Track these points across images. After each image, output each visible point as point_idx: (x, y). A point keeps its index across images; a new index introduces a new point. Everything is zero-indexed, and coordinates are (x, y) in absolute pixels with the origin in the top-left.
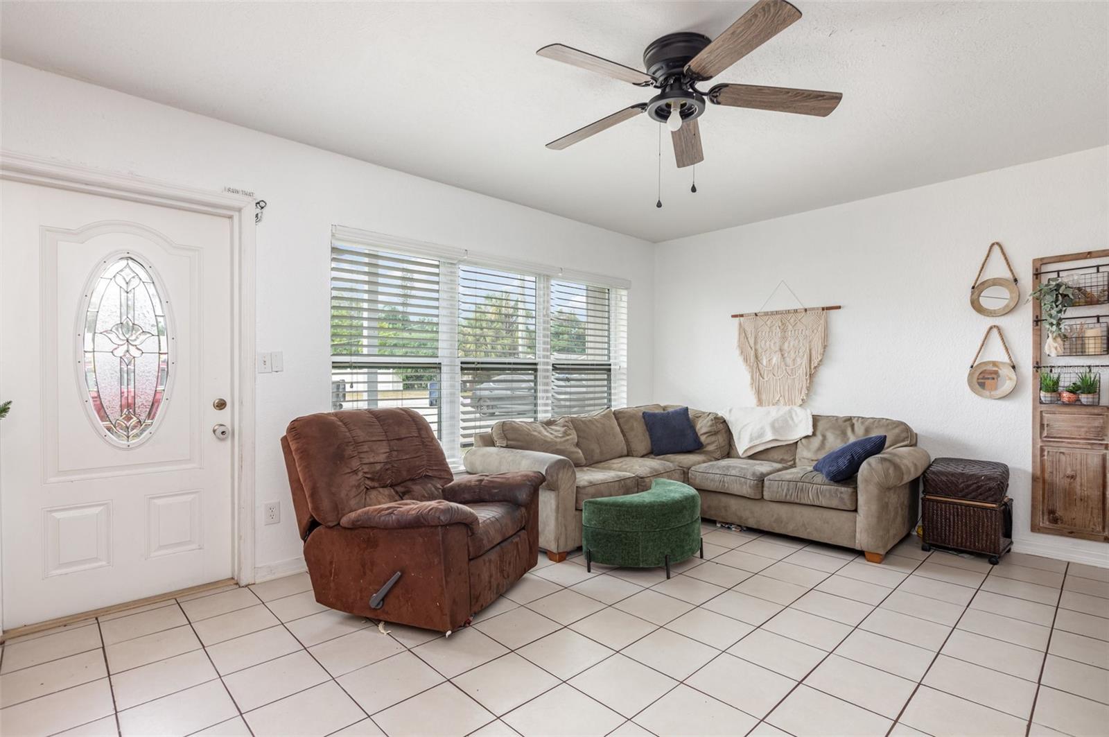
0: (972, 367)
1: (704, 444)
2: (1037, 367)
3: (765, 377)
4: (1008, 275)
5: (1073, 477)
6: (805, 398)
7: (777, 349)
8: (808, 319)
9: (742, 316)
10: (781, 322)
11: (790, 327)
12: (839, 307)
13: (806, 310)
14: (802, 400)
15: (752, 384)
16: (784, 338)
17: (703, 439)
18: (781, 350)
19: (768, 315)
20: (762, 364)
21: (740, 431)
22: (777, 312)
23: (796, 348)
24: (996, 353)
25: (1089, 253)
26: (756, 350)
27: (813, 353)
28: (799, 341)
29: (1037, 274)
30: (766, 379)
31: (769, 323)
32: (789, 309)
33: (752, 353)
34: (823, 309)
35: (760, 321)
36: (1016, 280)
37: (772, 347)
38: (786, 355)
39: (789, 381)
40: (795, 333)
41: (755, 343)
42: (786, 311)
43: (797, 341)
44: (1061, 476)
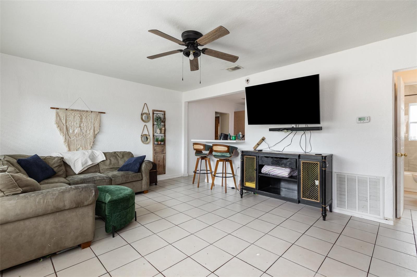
0: (141, 135)
1: (57, 172)
2: (154, 136)
3: (72, 138)
4: (148, 113)
5: (159, 161)
6: (92, 146)
7: (78, 126)
8: (93, 115)
9: (58, 109)
10: (80, 114)
11: (84, 118)
12: (105, 113)
13: (92, 112)
14: (91, 147)
15: (65, 141)
16: (81, 122)
17: (55, 169)
18: (80, 127)
19: (73, 111)
20: (70, 132)
21: (74, 163)
22: (78, 110)
23: (87, 126)
24: (146, 132)
25: (161, 111)
26: (66, 126)
27: (95, 129)
28: (88, 124)
29: (153, 114)
30: (72, 139)
31: (73, 114)
32: (84, 110)
33: (65, 127)
34: (99, 112)
35: (69, 113)
36: (149, 114)
37: (75, 125)
38: (82, 129)
39: (85, 140)
40: (86, 120)
41: (66, 122)
42: (83, 110)
43: (87, 124)
44: (158, 161)
